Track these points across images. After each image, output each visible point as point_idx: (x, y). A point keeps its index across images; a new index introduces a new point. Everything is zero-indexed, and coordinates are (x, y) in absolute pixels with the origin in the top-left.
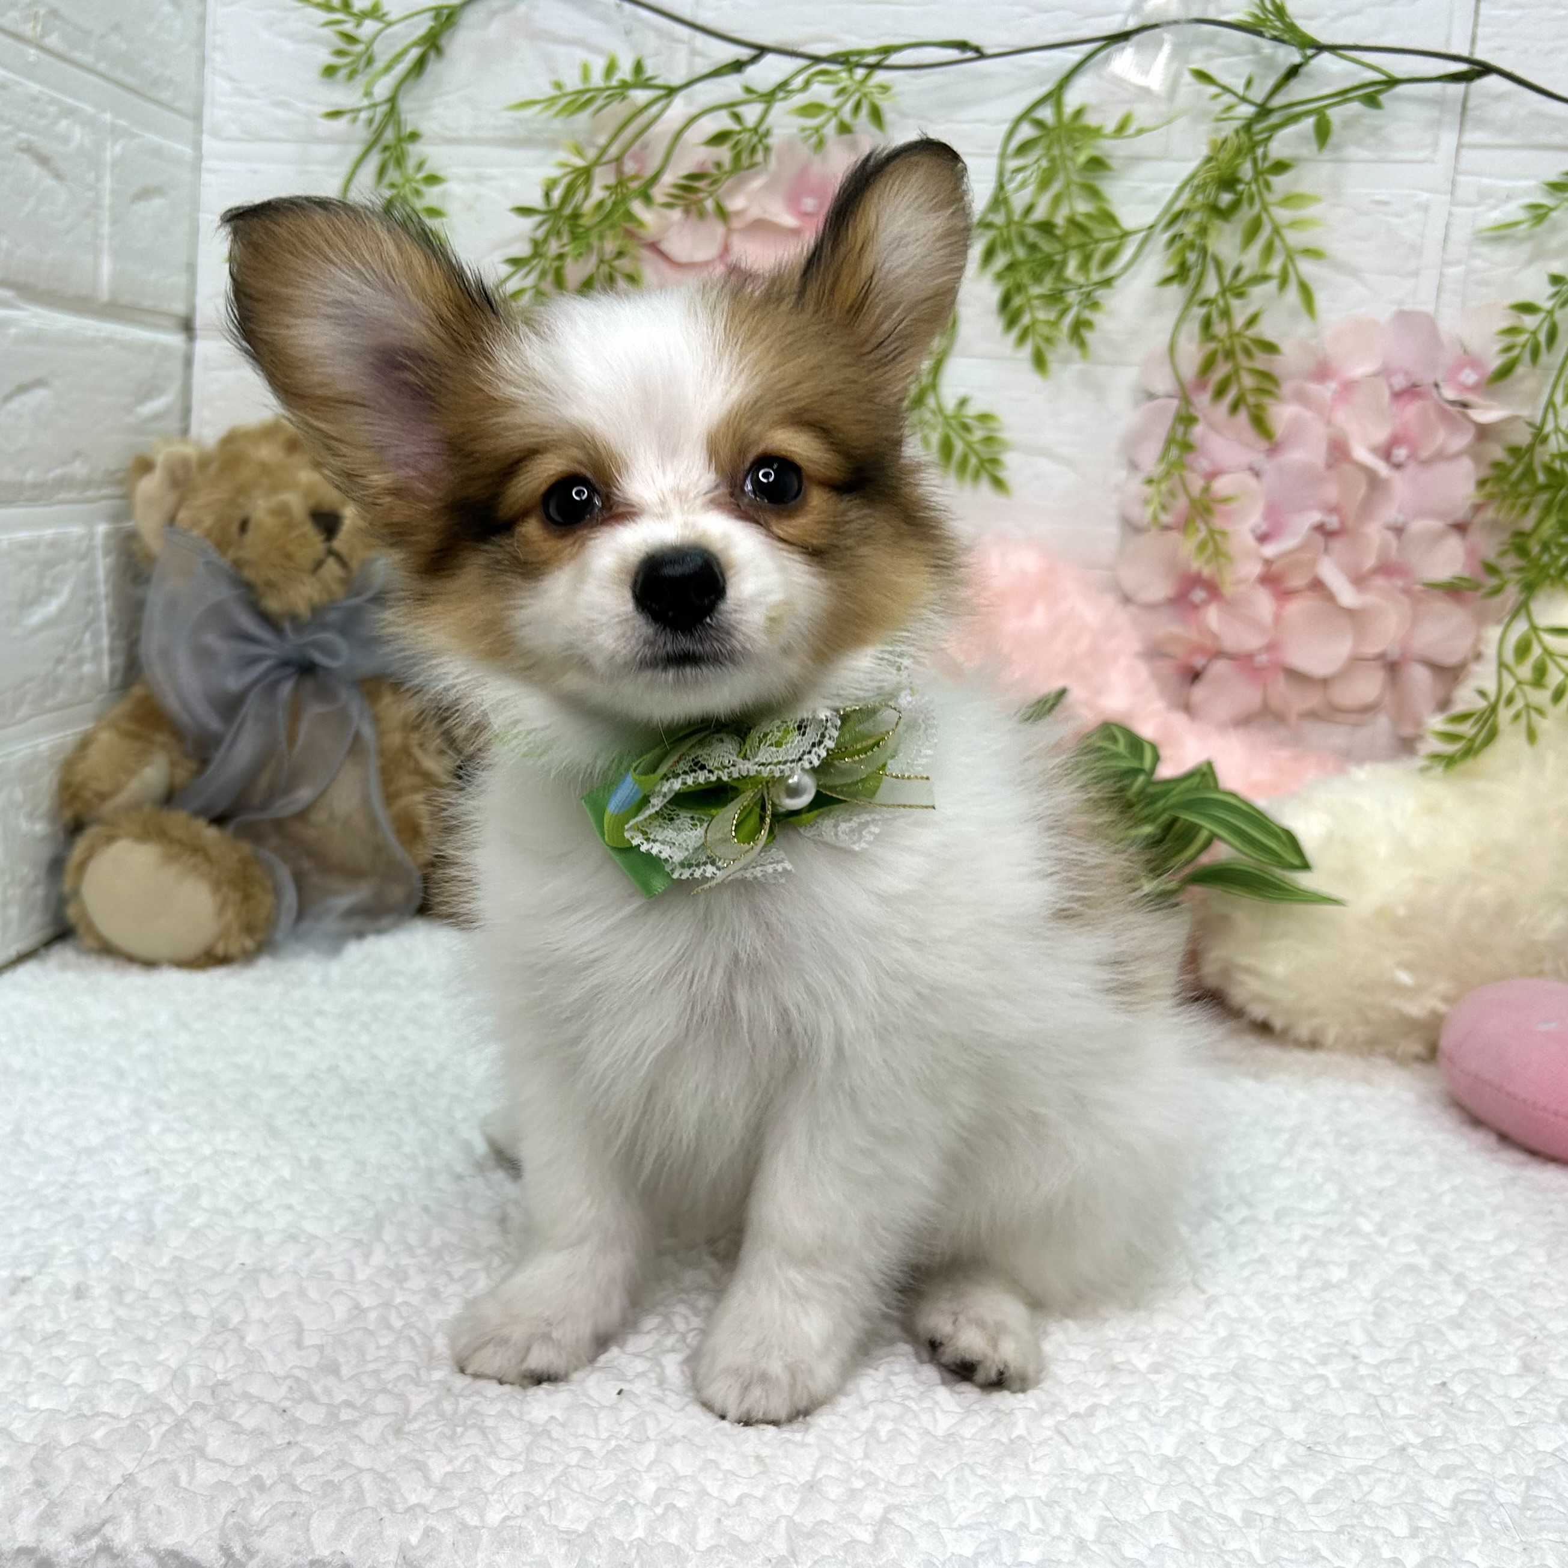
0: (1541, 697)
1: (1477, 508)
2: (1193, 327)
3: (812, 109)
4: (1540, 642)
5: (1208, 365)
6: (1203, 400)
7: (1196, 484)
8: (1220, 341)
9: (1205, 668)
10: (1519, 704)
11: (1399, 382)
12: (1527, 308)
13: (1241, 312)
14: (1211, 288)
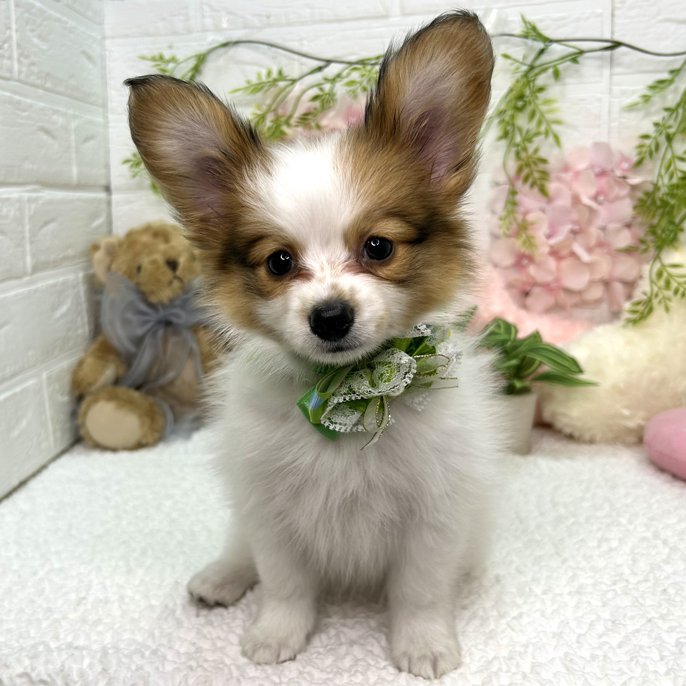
0: (669, 293)
1: (634, 218)
2: (512, 155)
3: (351, 83)
4: (666, 271)
5: (520, 170)
6: (519, 184)
7: (519, 217)
8: (523, 160)
9: (530, 291)
10: (660, 297)
11: (597, 170)
12: (646, 137)
13: (531, 148)
14: (518, 139)
